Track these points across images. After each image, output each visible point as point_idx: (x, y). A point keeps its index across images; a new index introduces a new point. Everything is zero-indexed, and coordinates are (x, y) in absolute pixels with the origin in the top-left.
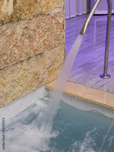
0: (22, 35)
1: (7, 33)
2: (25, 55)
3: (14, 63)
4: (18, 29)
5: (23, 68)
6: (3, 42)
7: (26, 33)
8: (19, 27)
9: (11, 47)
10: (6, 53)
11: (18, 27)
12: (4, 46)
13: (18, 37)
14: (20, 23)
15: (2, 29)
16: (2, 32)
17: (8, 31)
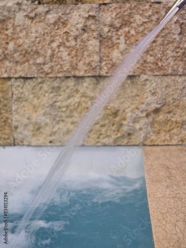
0: (83, 30)
1: (48, 19)
2: (85, 68)
3: (60, 75)
4: (75, 17)
5: (82, 91)
6: (36, 32)
7: (93, 27)
8: (78, 15)
9: (55, 45)
10: (42, 52)
11: (75, 13)
12: (38, 39)
13: (72, 31)
14: (79, 8)
15: (37, 10)
16: (36, 15)
17: (49, 16)
